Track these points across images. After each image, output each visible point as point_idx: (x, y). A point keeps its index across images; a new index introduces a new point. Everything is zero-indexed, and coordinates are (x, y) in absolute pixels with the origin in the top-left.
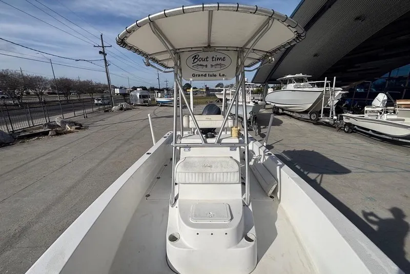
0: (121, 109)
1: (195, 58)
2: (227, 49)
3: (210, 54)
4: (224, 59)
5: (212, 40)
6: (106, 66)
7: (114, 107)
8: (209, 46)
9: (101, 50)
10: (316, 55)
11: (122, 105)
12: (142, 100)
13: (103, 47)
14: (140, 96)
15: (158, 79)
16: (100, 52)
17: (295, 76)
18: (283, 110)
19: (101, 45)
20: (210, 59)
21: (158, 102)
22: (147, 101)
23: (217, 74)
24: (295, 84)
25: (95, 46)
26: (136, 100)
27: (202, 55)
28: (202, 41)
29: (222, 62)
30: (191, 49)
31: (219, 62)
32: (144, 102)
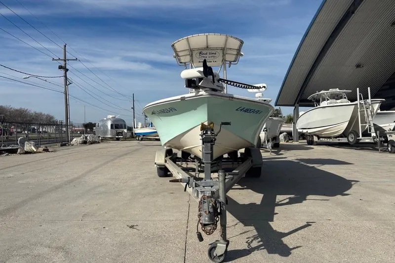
0: (85, 143)
1: (200, 53)
2: (217, 49)
3: (208, 52)
4: (215, 54)
5: (209, 44)
6: (66, 84)
7: (75, 139)
8: (207, 47)
9: (62, 63)
10: (358, 66)
11: (86, 138)
12: (114, 131)
13: (65, 60)
14: (112, 125)
15: (133, 108)
16: (60, 67)
17: (329, 91)
18: (319, 138)
19: (63, 59)
20: (208, 54)
21: (138, 135)
22: (122, 133)
23: (212, 61)
24: (328, 101)
25: (53, 59)
26: (105, 132)
27: (204, 52)
28: (204, 45)
29: (215, 55)
30: (198, 49)
31: (213, 55)
32: (118, 134)
